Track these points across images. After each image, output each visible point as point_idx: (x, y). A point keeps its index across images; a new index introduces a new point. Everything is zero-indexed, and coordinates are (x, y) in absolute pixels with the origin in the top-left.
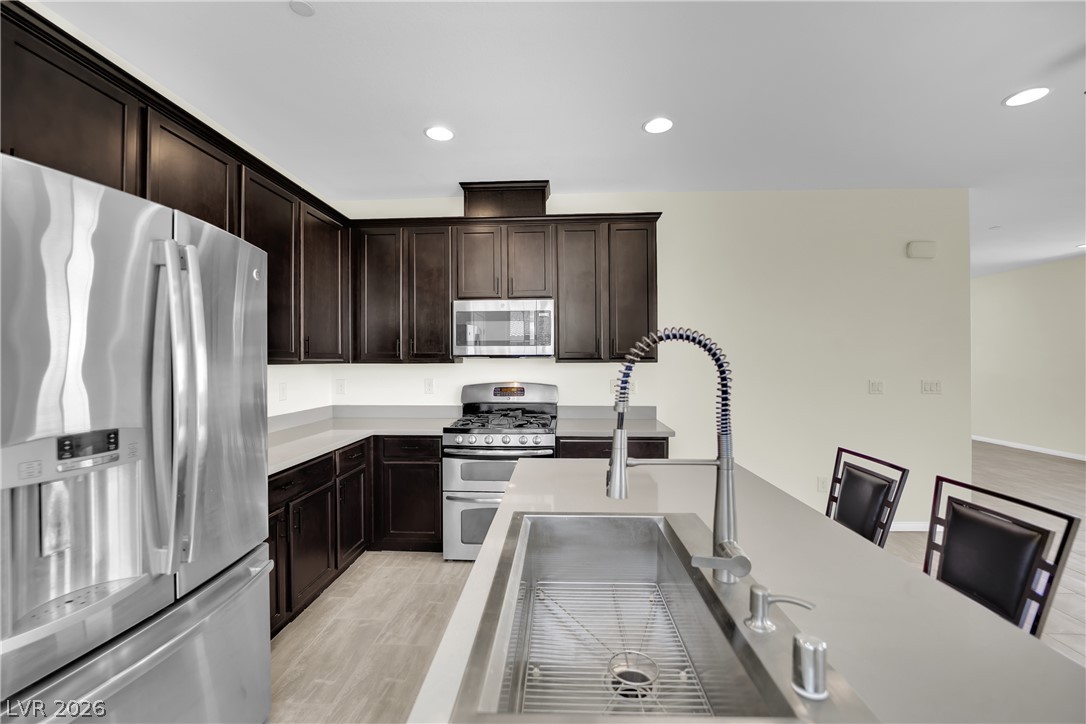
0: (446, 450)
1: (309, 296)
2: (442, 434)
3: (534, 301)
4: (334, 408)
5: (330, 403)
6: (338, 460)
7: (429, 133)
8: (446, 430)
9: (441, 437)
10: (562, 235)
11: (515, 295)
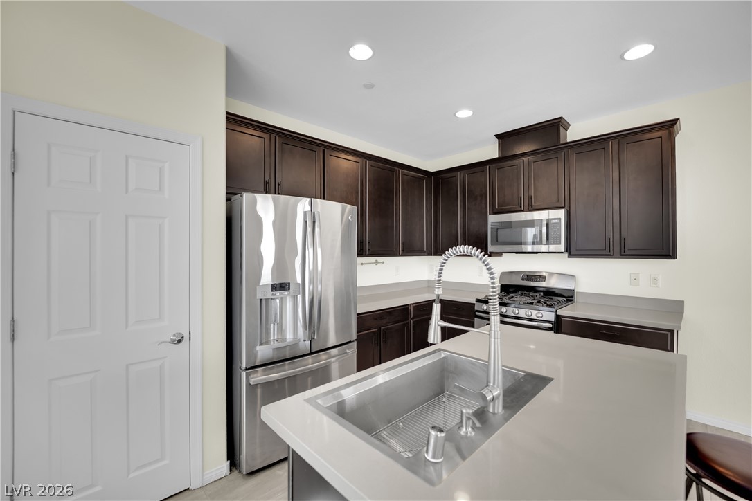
0: (477, 313)
1: (405, 219)
2: (475, 302)
3: (547, 212)
4: (429, 281)
5: (426, 278)
6: (412, 310)
7: (457, 115)
8: (478, 301)
9: (474, 304)
10: (573, 158)
11: (534, 208)
